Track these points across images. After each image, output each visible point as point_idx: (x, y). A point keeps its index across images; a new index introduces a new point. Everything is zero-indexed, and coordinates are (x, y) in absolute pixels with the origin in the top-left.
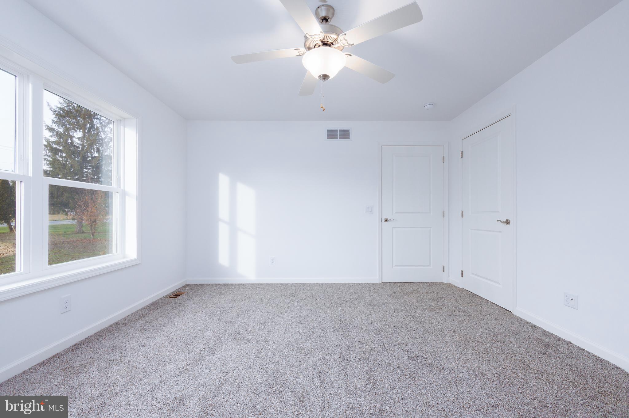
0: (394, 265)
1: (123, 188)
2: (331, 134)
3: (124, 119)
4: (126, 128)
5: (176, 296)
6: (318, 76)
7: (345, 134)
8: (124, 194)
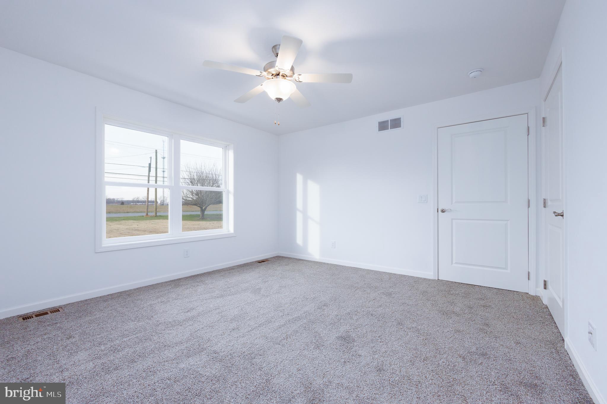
0: (454, 262)
1: (228, 189)
2: (383, 126)
3: (228, 145)
4: (229, 152)
5: (263, 261)
6: (275, 98)
7: (396, 123)
8: (228, 192)
